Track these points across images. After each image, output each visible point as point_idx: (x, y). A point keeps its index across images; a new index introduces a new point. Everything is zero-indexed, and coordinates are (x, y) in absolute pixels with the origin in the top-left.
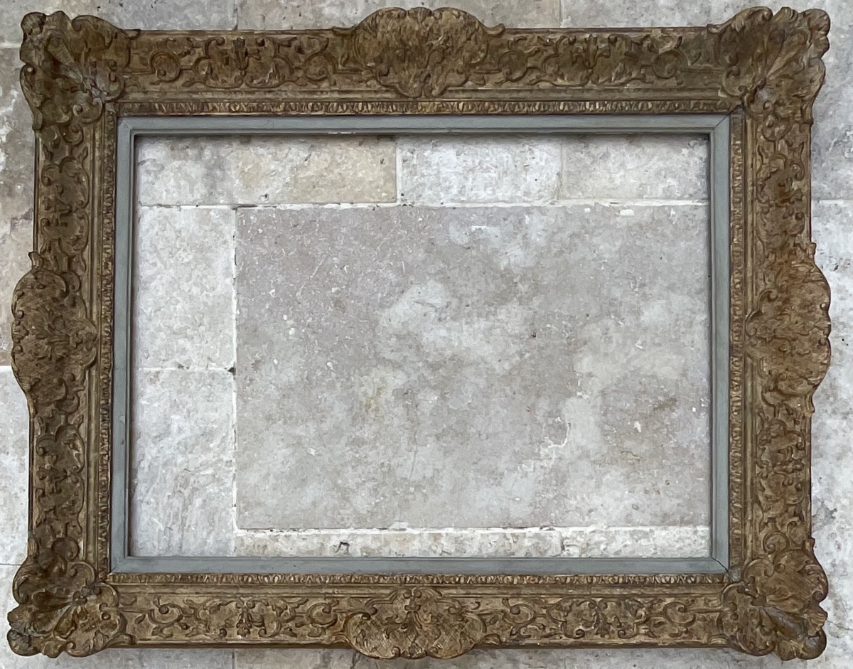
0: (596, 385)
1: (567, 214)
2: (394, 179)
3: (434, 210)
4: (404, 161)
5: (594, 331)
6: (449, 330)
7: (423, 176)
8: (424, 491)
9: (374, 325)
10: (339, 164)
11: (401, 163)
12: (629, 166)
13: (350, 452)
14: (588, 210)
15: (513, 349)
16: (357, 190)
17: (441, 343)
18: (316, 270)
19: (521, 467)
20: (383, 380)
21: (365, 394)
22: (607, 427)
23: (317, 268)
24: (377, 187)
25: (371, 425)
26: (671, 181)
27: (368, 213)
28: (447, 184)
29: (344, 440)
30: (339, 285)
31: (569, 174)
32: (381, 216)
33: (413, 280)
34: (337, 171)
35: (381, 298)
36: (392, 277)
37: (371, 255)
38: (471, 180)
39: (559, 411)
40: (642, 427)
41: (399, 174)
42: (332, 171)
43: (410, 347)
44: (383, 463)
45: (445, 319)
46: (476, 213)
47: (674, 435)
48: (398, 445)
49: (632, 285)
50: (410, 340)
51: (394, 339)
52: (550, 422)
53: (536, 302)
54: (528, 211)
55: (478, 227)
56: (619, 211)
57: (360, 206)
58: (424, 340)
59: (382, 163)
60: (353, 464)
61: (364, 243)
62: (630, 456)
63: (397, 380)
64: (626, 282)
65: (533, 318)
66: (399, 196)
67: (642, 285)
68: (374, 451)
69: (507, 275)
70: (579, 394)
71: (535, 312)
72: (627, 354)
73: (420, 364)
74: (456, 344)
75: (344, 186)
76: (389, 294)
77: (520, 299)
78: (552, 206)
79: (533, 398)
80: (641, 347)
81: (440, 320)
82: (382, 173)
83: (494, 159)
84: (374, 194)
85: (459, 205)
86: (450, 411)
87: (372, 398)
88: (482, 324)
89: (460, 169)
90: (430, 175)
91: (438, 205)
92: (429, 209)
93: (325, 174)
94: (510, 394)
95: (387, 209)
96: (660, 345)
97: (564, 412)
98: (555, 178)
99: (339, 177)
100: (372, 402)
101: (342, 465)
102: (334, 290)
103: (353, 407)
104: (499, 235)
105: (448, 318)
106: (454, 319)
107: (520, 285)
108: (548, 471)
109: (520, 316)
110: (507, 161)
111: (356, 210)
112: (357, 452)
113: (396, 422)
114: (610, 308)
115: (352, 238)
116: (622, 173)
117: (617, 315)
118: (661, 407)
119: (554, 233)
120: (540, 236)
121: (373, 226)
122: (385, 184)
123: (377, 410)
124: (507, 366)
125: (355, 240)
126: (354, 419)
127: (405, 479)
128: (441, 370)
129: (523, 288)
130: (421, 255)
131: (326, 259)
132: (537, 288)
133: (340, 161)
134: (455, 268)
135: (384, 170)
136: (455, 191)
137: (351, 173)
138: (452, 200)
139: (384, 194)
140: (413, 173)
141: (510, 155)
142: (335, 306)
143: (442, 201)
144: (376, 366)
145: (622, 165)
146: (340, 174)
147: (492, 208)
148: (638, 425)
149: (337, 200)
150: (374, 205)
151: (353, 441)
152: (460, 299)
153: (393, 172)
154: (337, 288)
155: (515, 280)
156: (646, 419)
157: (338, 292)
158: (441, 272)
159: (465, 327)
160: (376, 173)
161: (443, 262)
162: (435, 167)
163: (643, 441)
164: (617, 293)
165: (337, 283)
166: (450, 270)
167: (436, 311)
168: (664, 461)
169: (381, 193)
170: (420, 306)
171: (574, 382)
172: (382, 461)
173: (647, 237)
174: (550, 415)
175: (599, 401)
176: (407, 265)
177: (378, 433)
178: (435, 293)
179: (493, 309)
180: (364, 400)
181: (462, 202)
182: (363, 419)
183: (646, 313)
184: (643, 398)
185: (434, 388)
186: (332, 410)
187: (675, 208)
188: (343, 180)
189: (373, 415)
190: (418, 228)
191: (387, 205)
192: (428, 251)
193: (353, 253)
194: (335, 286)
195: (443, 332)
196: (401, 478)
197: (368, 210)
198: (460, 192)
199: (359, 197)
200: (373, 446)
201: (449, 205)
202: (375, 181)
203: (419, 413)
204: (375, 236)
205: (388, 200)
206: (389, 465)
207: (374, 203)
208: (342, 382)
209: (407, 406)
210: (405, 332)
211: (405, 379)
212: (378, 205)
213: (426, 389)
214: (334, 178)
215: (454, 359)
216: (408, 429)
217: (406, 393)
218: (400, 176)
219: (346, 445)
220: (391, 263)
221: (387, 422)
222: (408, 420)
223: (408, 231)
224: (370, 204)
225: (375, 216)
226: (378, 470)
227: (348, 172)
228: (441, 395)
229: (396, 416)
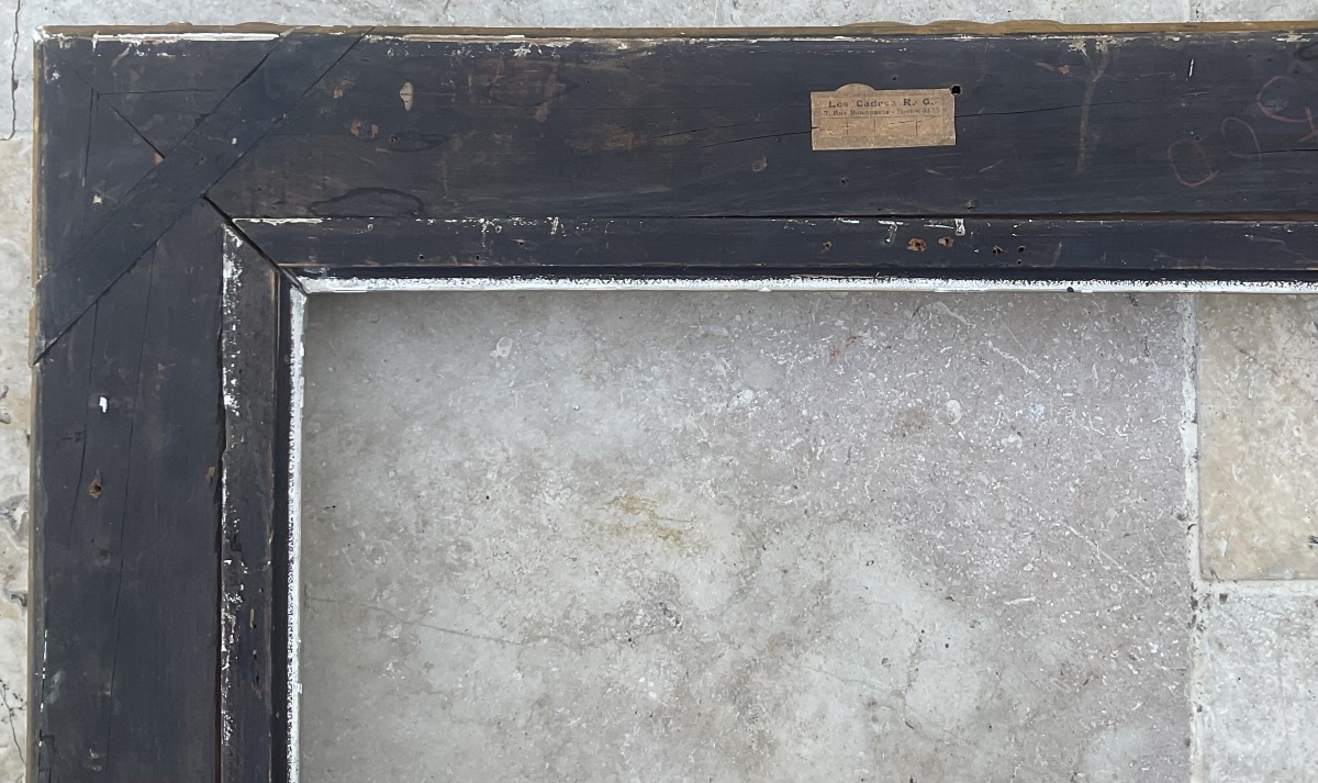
2: (1268, 574)
3: (1181, 687)
6: (846, 728)
7: (1278, 657)
8: (390, 667)
9: (857, 517)
10: (1308, 420)
13: (501, 457)
16: (1236, 470)
17: (805, 709)
18: (1007, 356)
20: (704, 546)
21: (665, 496)
23: (1016, 359)
24: (1244, 527)
25: (578, 514)
27: (1169, 501)
28: (1257, 724)
29: (532, 437)
30: (967, 421)
32: (1163, 541)
33: (984, 626)
34: (1289, 413)
35: (931, 537)
36: (993, 566)
37: (1051, 509)
41: (1282, 590)
42: (1287, 400)
43: (794, 621)
44: (468, 548)
45: (875, 720)
48: (521, 589)
51: (819, 577)
57: (1190, 478)
58: (817, 661)
60: (467, 464)
61: (1086, 491)
63: (704, 585)
66: (1218, 589)
73: (747, 652)
74: (805, 751)
75: (1245, 435)
81: (873, 704)
82: (1282, 543)
84: (1223, 517)
85: (1196, 755)
86: (614, 736)
90: (1280, 674)
91: (1196, 697)
92: (1184, 673)
93: (1281, 381)
95: (1181, 554)
99: (1271, 419)
100: (643, 517)
101: (463, 432)
102: (953, 406)
103: (627, 461)
105: (877, 728)
106: (876, 744)
111: (1180, 469)
112: (500, 474)
113: (587, 584)
115: (1099, 456)
121: (1133, 515)
122: (1251, 548)
123: (618, 530)
125: (1095, 466)
126: (596, 467)
127: (424, 612)
128: (730, 708)
130: (1052, 649)
131: (1040, 384)
134: (1020, 745)
135: (1294, 547)
136: (1235, 745)
137: (1284, 454)
138: (1210, 739)
139: (1223, 546)
140: (1284, 626)
142: (910, 411)
143: (1207, 708)
144: (741, 525)
146: (1280, 424)
149: (1204, 413)
150: (1193, 520)
151: (530, 463)
152: (931, 762)
153: (1287, 573)
154: (959, 415)
157: (947, 420)
158: (1007, 707)
159: (851, 775)
160: (1286, 524)
161: (1036, 713)
162: (1301, 687)
165: (974, 416)
166: (1012, 730)
167: (898, 694)
169: (1228, 538)
170: (910, 645)
172: (476, 545)
176: (1028, 609)
177: (556, 535)
178: (946, 690)
180: (651, 490)
181: (1207, 768)
182: (593, 491)
185: (681, 692)
186: (619, 406)
188: (1263, 431)
189: (606, 517)
190: (1130, 642)
191: (1193, 554)
192: (1064, 670)
193: (1058, 460)
194: (964, 409)
195: (838, 712)
196: (426, 601)
197: (1180, 500)
198: (1232, 760)
199: (1213, 474)
200: (516, 520)
201: (1197, 729)
202: (1260, 519)
203: (611, 647)
204: (1105, 520)
205: (1209, 558)
206: (464, 565)
207: (1199, 517)
208: (697, 432)
209: (631, 613)
210: (836, 607)
211: (705, 607)
212: (1194, 530)
213: (678, 668)
214: (1267, 405)
215: (760, 745)
216: (566, 616)
217: (665, 610)
218: (1277, 591)
219: (521, 446)
220: (1030, 567)
221: (585, 557)
222: (592, 618)
223: (1121, 613)
224: (1195, 507)
225: (1163, 522)
226: (451, 533)
227: (1286, 445)
228: (660, 711)
229: (603, 582)
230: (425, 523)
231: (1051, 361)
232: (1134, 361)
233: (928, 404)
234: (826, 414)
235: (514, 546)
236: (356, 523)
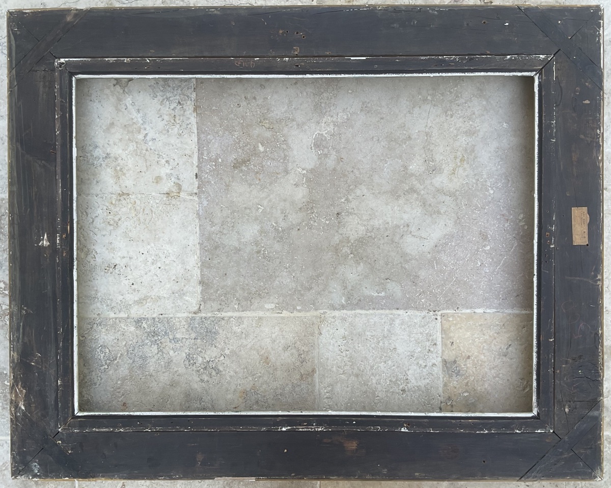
0: (292, 178)
1: (315, 305)
2: (443, 331)
3: (412, 307)
4: (435, 344)
5: (294, 218)
6: (402, 219)
7: (421, 333)
8: (420, 97)
9: (458, 221)
10: (485, 342)
11: (438, 343)
12: (268, 340)
13: (476, 125)
14: (298, 308)
15: (353, 204)
16: (471, 322)
17: (407, 208)
18: (502, 262)
19: (348, 116)
20: (451, 180)
21: (465, 169)
22: (285, 147)
23: (501, 264)
24: (456, 324)
25: (460, 146)
26: (238, 330)
27: (462, 305)
28: (403, 327)
29: (481, 134)
30: (484, 251)
31: (312, 334)
32: (452, 303)
33: (429, 255)
34: (487, 337)
35: (452, 241)
36: (444, 257)
37: (460, 274)
38: (386, 329)
39: (319, 159)
40: (258, 147)
42: (490, 336)
43: (430, 205)
44: (451, 117)
45: (404, 226)
46: (382, 305)
47: (234, 141)
48: (440, 131)
49: (266, 252)
50: (431, 211)
51: (442, 211)
52: (326, 150)
53: (337, 239)
54: (343, 307)
55: (380, 295)
56: (276, 307)
57: (468, 311)
58: (420, 211)
59: (452, 343)
60: (474, 116)
61: (465, 283)
62: (267, 126)
63: (440, 180)
64: (271, 254)
65: (339, 228)
66: (439, 318)
67: (258, 252)
68: (458, 125)
69: (359, 259)
70: (305, 172)
71: (337, 231)
72: (270, 201)
73: (422, 192)
74: (396, 208)
75: (481, 325)
76: (446, 244)
77: (349, 242)
78: (326, 311)
79: (338, 168)
80: (259, 206)
81: (408, 226)
82: (452, 335)
83: (368, 345)
84: (459, 319)
85: (395, 312)
86: (401, 157)
87: (460, 166)
88: (376, 223)
89: (394, 338)
90: (416, 334)
91: (410, 311)
92: (417, 309)
93: (496, 335)
94: (355, 171)
95: (448, 308)
96: (246, 208)
97: (316, 158)
98: (323, 332)
99: (485, 332)
100: (459, 164)
101: (483, 115)
102: (488, 248)
103: (474, 159)
104: (364, 289)
105: (402, 227)
106: (398, 226)
107: (349, 252)
108: (327, 113)
109: (348, 229)
110: (358, 344)
111: (471, 308)
112: (471, 125)
113: (441, 149)
114: (282, 236)
115: (474, 286)
116: (274, 336)
117: (276, 230)
118: (244, 162)
119: (324, 290)
120: (334, 288)
121: (459, 295)
122: (450, 327)
123: (456, 158)
124: (358, 192)
125: (472, 285)
126: (473, 151)
127: (434, 106)
128: (407, 188)
129: (346, 250)
130: (423, 274)
131: (494, 271)
132: (336, 250)
133: (484, 344)
134: (397, 265)
135: (450, 338)
136: (397, 322)
137: (476, 336)
138: (399, 315)
139: (451, 319)
140: (429, 335)
141: (357, 347)
142: (487, 236)
143: (407, 314)
144: (456, 190)
145: (274, 341)
146: (484, 335)
147: (370, 309)
148: (261, 148)
149: (486, 315)
150: (457, 311)
151: (474, 133)
152: (393, 241)
153: (444, 336)
154: (486, 249)
155: (352, 255)
156: (255, 152)
157: (485, 246)
158: (407, 261)
159: (389, 220)
160: (457, 335)
161: (405, 269)
162: (413, 339)
163: (257, 137)
164: (277, 247)
165: (486, 253)
166: (401, 262)
167: (411, 232)
168: (242, 121)
169: (453, 320)
170: (423, 236)
171: (309, 180)
172: (452, 119)
173: (255, 287)
174: (326, 155)
175: (290, 166)
176: (433, 267)
177: (455, 140)
178: (411, 245)
179: (369, 234)
180: (466, 166)
181: (391, 314)
182: (466, 150)
183: (256, 231)
184: (256, 169)
185: (412, 175)
186: (489, 157)
187: (234, 310)
188: (482, 330)
189: (459, 154)
190: (424, 294)
191: (448, 311)
192: (417, 277)
193: (473, 275)
194: (487, 250)
195: (406, 216)
196: (437, 106)
197: (463, 308)
198: (393, 320)
199: (470, 317)
200: (459, 130)
201: (401, 312)
202: (459, 328)
203: (424, 156)
204: (457, 288)
205: (447, 315)
206: (447, 116)
207: (458, 313)
208: (482, 178)
209: (433, 161)
210: (434, 216)
211: (434, 181)
212: (455, 312)
213: (418, 174)
214: (489, 331)
215: (397, 196)
216: (433, 144)
217: (434, 170)
218: (438, 333)
219: (479, 130)
220: (445, 268)
221: (448, 148)
222: (432, 151)
223: (432, 292)
224: (461, 312)
225: (457, 303)
226: (456, 112)
227: (478, 336)
228: (407, 169)
229: (441, 153)
230: (458, 105)
231: (501, 274)
232: (501, 296)
233: (489, 241)
234: (486, 213)
235: (452, 129)
236: (459, 87)
